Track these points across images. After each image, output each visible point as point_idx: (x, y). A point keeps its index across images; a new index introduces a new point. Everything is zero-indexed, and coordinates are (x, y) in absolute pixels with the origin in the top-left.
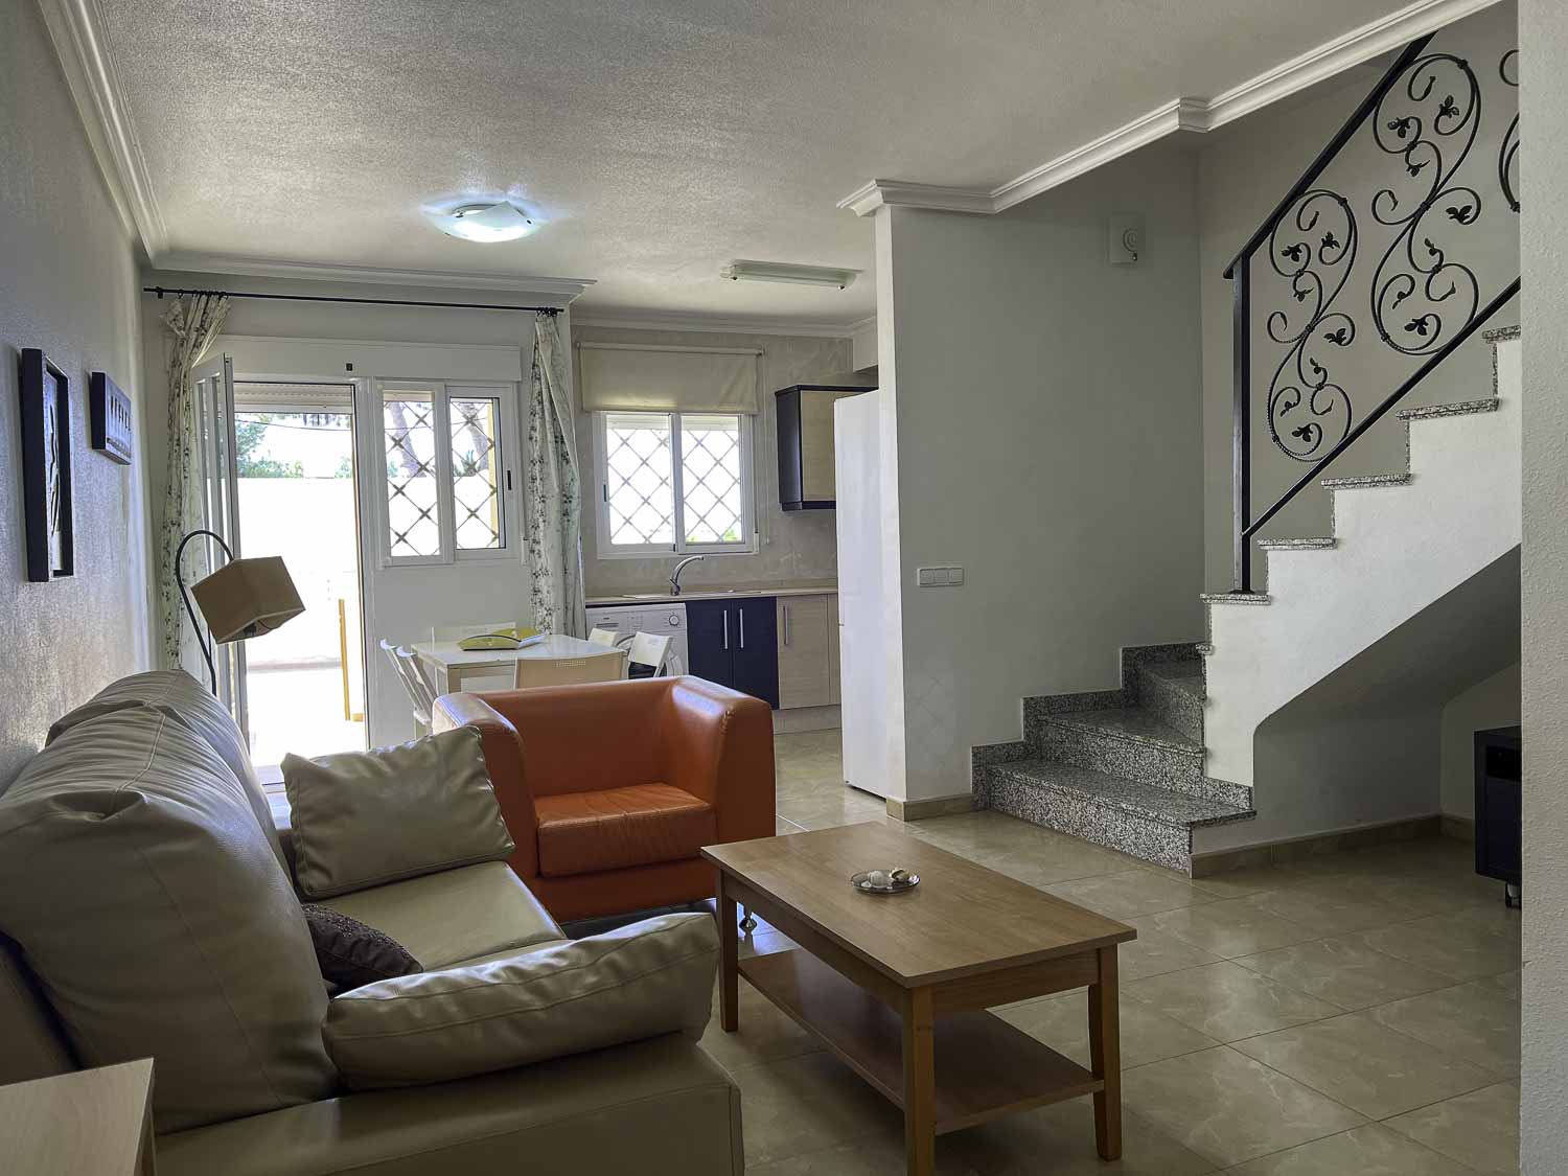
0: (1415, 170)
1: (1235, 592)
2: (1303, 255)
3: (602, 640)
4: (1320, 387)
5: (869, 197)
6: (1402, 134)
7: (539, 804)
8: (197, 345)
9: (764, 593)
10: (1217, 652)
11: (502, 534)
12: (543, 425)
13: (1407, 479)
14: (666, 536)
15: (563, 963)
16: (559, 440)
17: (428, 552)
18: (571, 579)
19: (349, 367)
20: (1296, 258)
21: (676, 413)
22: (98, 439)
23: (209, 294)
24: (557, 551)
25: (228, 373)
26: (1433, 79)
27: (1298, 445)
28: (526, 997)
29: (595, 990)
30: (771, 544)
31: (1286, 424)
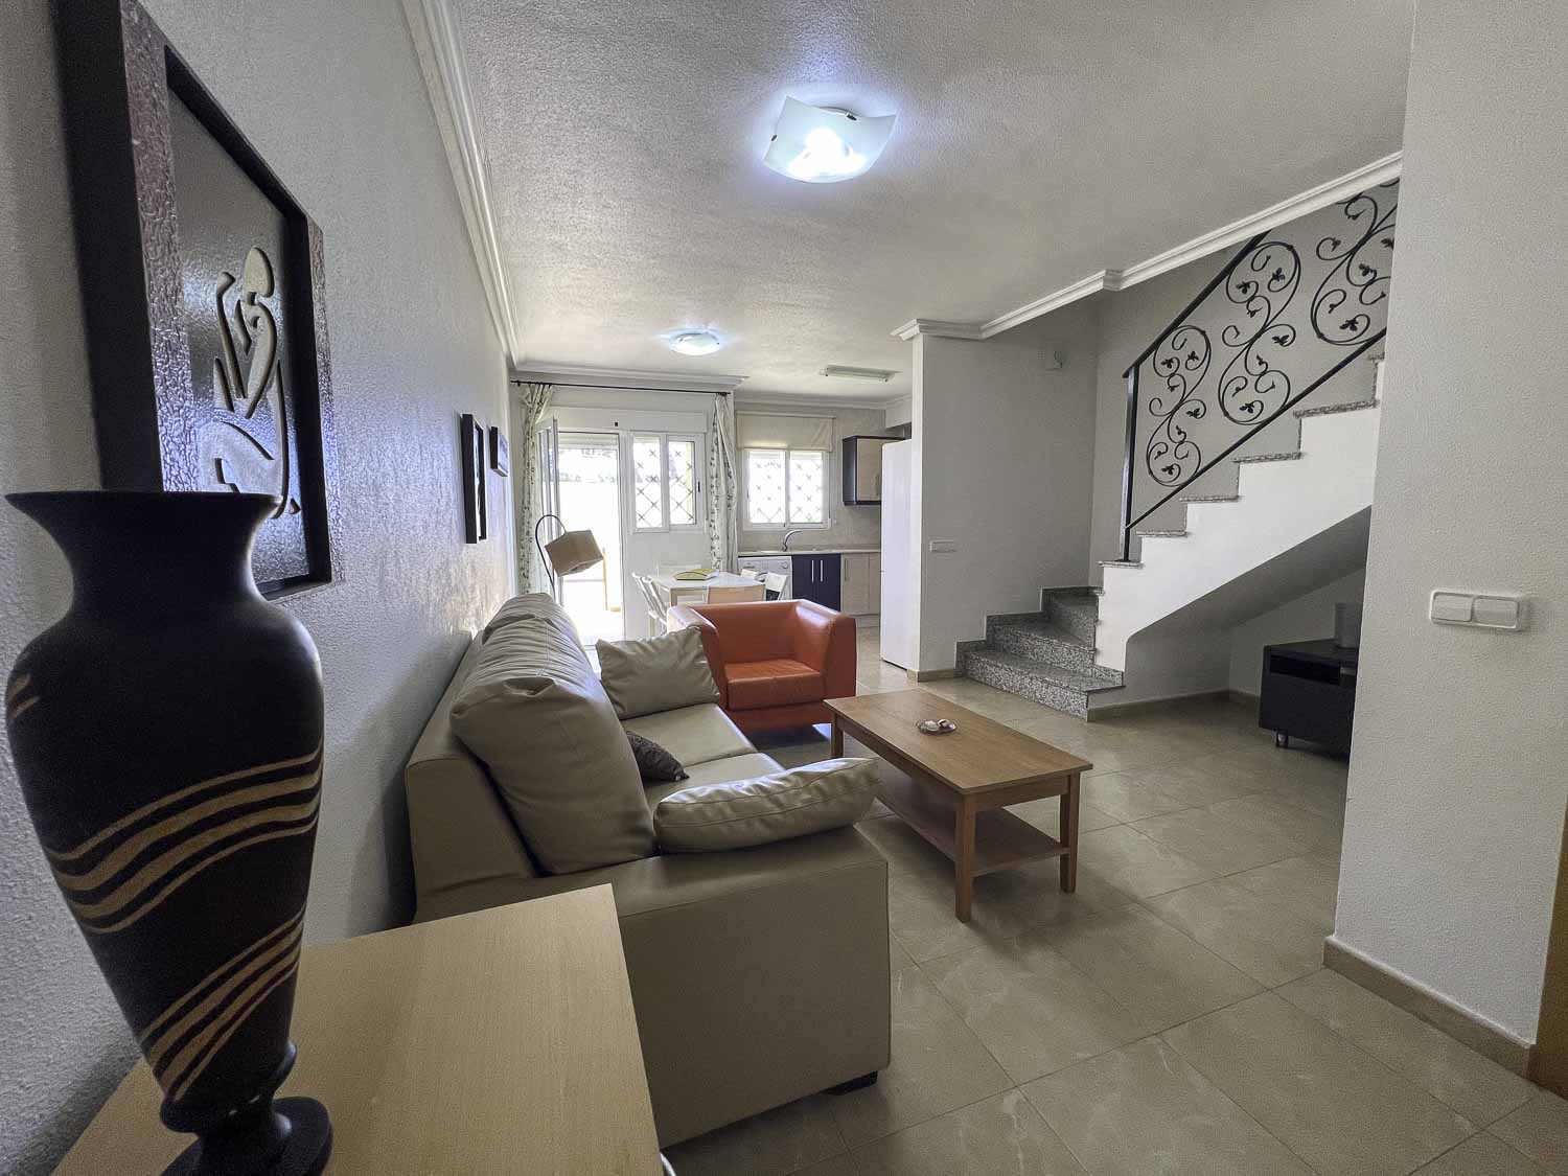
0: (1252, 313)
1: (1121, 561)
2: (1174, 365)
3: (749, 577)
4: (1181, 442)
5: (911, 329)
6: (1245, 291)
7: (727, 668)
8: (538, 412)
9: (834, 551)
10: (1107, 594)
11: (695, 517)
12: (718, 457)
13: (1236, 498)
14: (780, 519)
15: (788, 785)
16: (726, 465)
17: (654, 525)
18: (730, 542)
19: (616, 424)
20: (1170, 366)
21: (788, 450)
22: (494, 464)
23: (544, 384)
24: (724, 527)
25: (555, 428)
26: (1268, 258)
27: (1165, 477)
28: (769, 805)
29: (811, 802)
30: (837, 524)
31: (1158, 466)
